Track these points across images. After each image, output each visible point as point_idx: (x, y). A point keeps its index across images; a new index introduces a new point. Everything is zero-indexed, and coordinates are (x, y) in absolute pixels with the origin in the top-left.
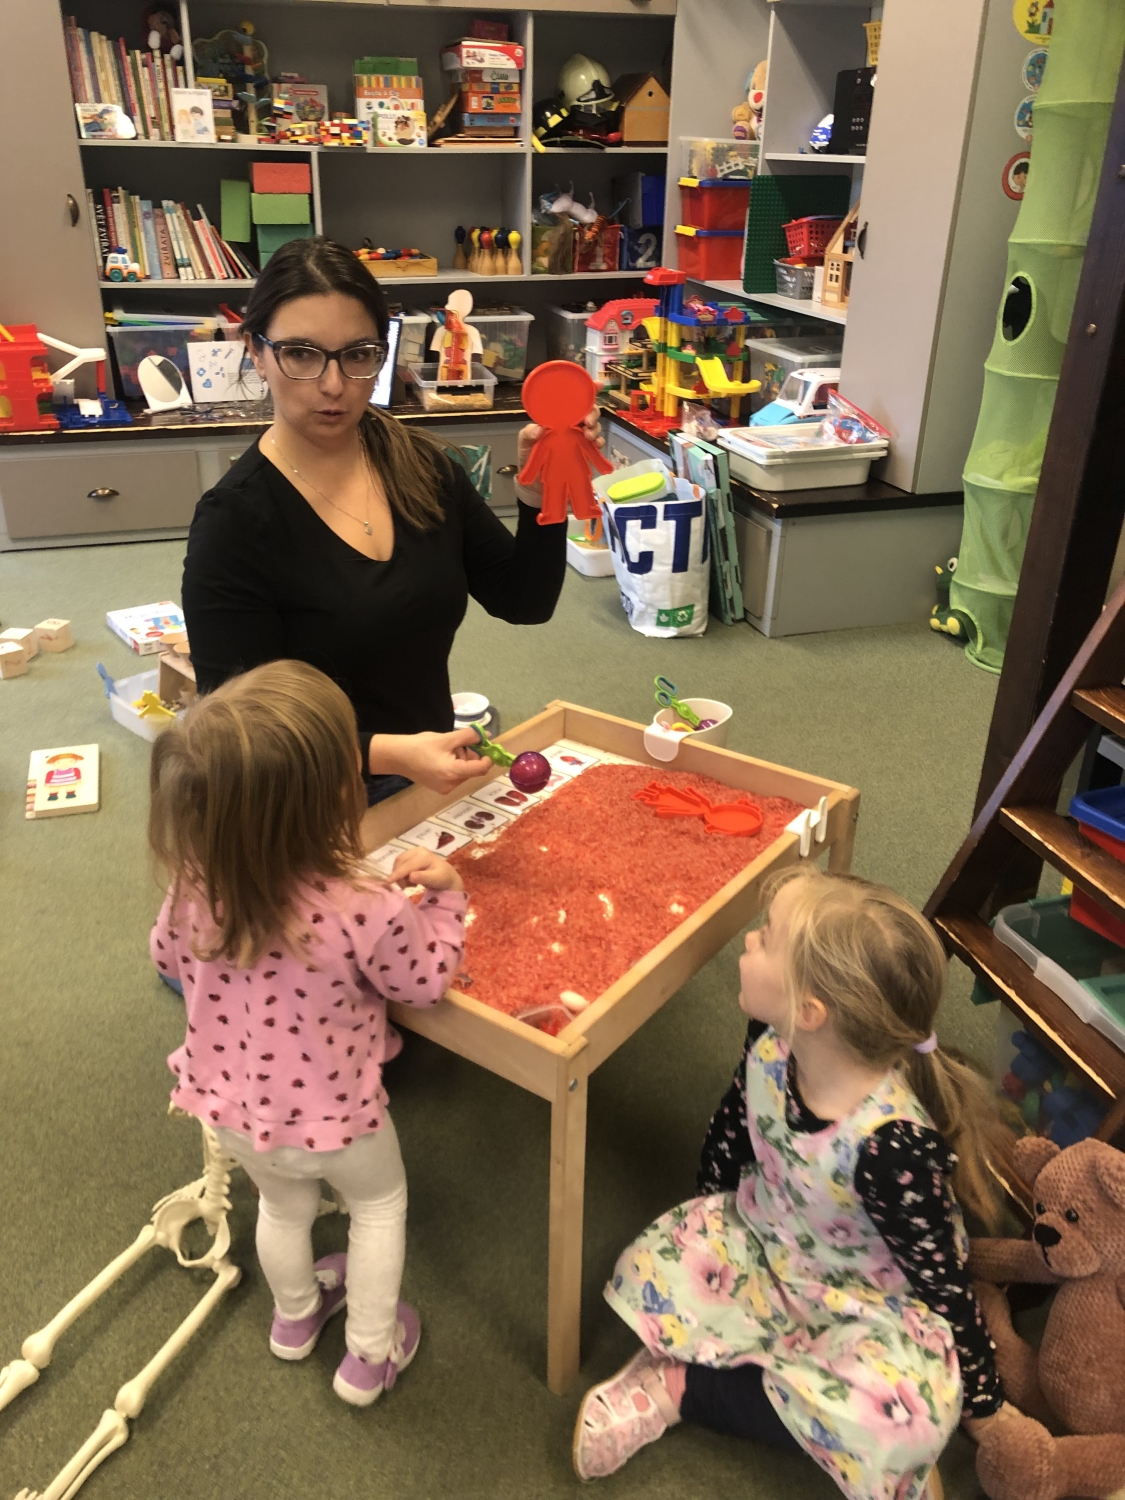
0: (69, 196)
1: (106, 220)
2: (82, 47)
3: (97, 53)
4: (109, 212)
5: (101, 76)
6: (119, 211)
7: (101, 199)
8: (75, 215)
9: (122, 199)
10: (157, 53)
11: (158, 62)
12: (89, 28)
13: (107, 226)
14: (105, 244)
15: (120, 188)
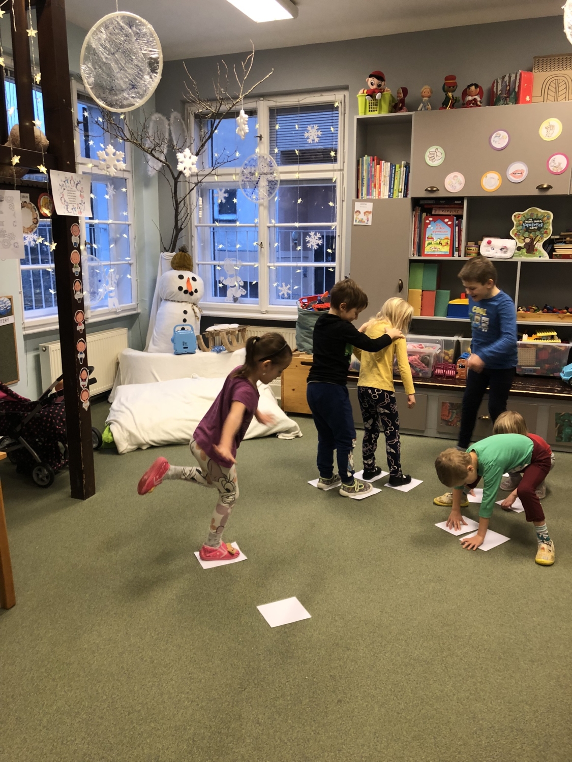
0: (400, 280)
8: (401, 288)
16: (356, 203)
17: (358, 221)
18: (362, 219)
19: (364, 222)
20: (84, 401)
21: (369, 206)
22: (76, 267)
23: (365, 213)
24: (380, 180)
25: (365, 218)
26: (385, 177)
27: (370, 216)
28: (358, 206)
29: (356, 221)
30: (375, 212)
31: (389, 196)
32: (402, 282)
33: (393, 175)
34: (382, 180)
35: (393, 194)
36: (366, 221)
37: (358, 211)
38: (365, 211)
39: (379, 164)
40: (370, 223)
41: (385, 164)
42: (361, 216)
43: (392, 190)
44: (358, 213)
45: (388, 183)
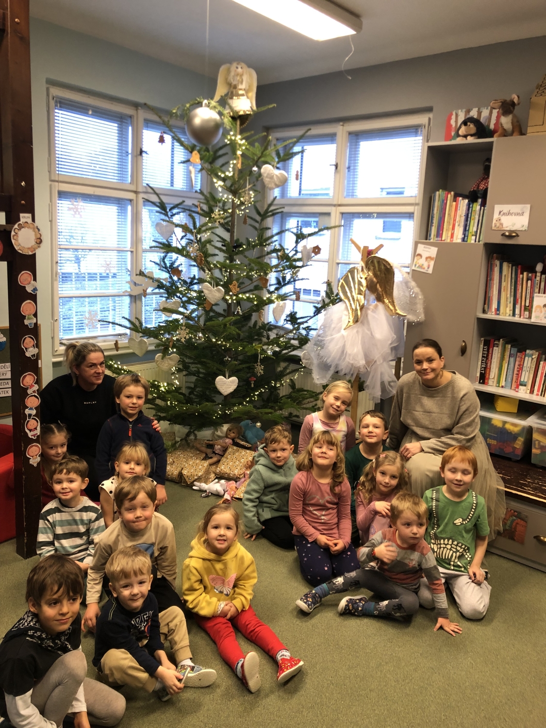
0: (464, 341)
1: (488, 355)
2: (496, 270)
3: (505, 272)
4: (491, 351)
5: (504, 284)
6: (496, 352)
7: (488, 345)
8: (463, 351)
9: (500, 347)
10: (538, 274)
11: (538, 278)
12: (502, 260)
13: (487, 358)
14: (484, 366)
15: (501, 340)
16: (420, 245)
17: (417, 266)
18: (423, 265)
19: (424, 268)
20: (32, 456)
21: (433, 251)
22: (29, 319)
23: (427, 258)
24: (455, 220)
25: (426, 265)
26: (461, 216)
27: (432, 263)
28: (421, 248)
29: (415, 265)
30: (438, 260)
31: (463, 240)
32: (466, 345)
33: (470, 215)
34: (457, 220)
35: (468, 236)
36: (426, 268)
37: (420, 255)
38: (427, 256)
39: (455, 201)
40: (430, 271)
41: (462, 201)
42: (422, 261)
43: (467, 232)
44: (419, 257)
45: (462, 224)
